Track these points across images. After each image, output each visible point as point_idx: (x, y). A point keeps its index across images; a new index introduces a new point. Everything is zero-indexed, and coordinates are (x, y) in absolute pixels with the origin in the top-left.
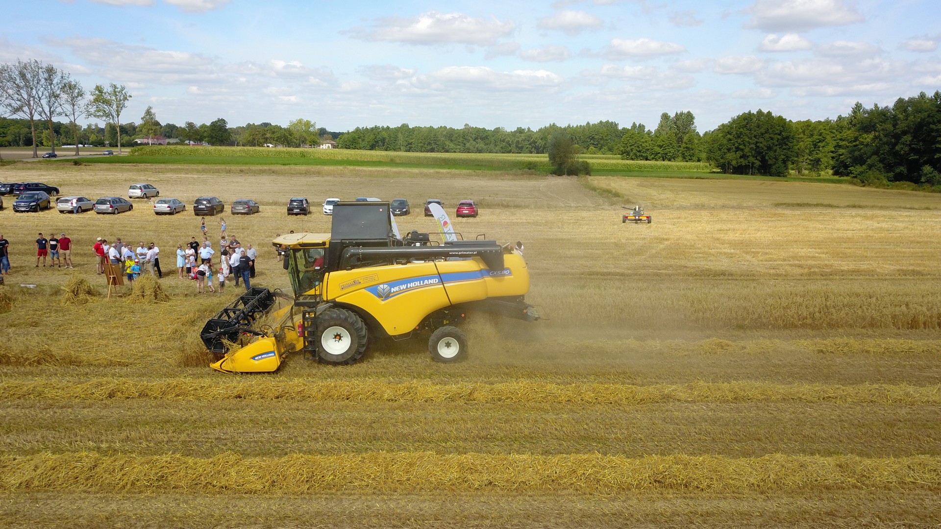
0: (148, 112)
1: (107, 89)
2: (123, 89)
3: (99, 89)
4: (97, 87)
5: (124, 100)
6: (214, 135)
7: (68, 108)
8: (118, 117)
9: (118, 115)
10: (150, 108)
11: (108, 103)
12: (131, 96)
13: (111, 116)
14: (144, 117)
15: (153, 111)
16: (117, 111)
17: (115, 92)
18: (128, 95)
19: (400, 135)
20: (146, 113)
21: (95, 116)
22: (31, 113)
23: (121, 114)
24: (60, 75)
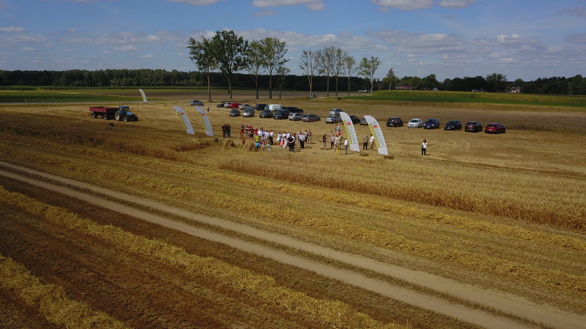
0: (391, 72)
1: (369, 59)
2: (377, 59)
3: (365, 60)
4: (364, 58)
5: (377, 65)
6: (427, 84)
7: (347, 70)
8: (373, 74)
9: (373, 73)
10: (392, 69)
11: (369, 67)
12: (381, 63)
13: (369, 74)
14: (388, 74)
15: (393, 70)
16: (373, 71)
17: (373, 61)
18: (379, 62)
19: (569, 83)
20: (389, 72)
21: (361, 74)
22: (328, 74)
23: (375, 73)
24: (344, 53)
